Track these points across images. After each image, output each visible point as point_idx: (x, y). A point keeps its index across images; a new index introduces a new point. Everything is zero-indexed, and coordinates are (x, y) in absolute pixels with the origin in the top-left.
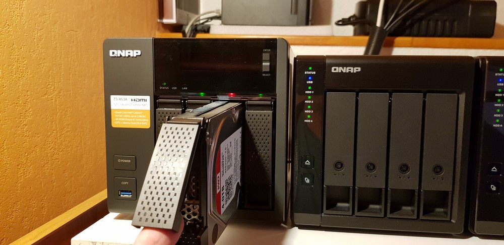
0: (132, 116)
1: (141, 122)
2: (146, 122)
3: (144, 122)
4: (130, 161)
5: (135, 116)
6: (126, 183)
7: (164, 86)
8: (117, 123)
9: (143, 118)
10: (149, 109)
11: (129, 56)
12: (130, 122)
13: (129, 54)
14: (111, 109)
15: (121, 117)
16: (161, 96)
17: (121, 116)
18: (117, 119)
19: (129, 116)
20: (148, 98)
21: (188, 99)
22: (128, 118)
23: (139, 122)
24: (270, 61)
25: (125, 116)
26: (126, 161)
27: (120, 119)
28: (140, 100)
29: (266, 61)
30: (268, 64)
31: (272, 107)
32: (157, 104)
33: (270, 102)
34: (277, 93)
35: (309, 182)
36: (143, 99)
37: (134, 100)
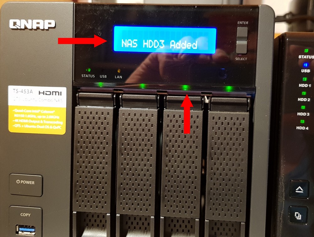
0: (39, 117)
1: (53, 125)
2: (59, 125)
3: (56, 125)
4: (33, 183)
5: (44, 117)
6: (27, 215)
7: (88, 73)
8: (17, 126)
9: (56, 120)
10: (65, 107)
11: (38, 28)
12: (36, 124)
13: (38, 25)
14: (8, 106)
15: (22, 118)
16: (83, 88)
17: (23, 116)
18: (16, 120)
19: (34, 116)
20: (64, 90)
21: (123, 94)
22: (32, 119)
23: (50, 125)
24: (248, 38)
25: (29, 116)
26: (28, 182)
27: (21, 121)
28: (51, 93)
29: (241, 38)
30: (245, 42)
31: (248, 106)
32: (77, 99)
33: (245, 99)
34: (256, 85)
35: (300, 219)
36: (56, 92)
37: (43, 93)
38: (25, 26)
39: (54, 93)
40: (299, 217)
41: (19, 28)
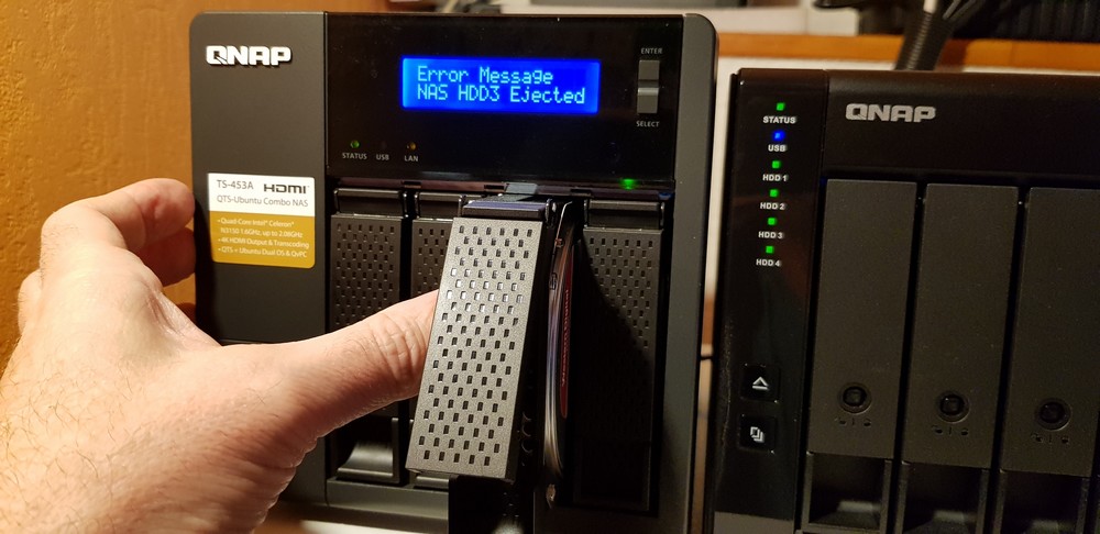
0: (266, 234)
1: (291, 249)
2: (303, 249)
3: (298, 249)
5: (274, 234)
7: (354, 150)
8: (226, 250)
9: (296, 240)
10: (313, 215)
11: (259, 63)
12: (259, 248)
13: (259, 58)
14: (208, 212)
15: (236, 236)
16: (346, 179)
17: (236, 231)
18: (224, 240)
19: (257, 233)
20: (309, 183)
21: (421, 190)
22: (254, 237)
23: (285, 248)
24: (661, 83)
25: (247, 232)
27: (233, 240)
28: (287, 189)
29: (648, 83)
30: (655, 91)
31: (660, 218)
32: (336, 199)
33: (655, 204)
34: (676, 177)
35: (761, 440)
36: (295, 187)
37: (273, 188)
38: (236, 59)
39: (292, 189)
40: (759, 437)
41: (225, 63)
